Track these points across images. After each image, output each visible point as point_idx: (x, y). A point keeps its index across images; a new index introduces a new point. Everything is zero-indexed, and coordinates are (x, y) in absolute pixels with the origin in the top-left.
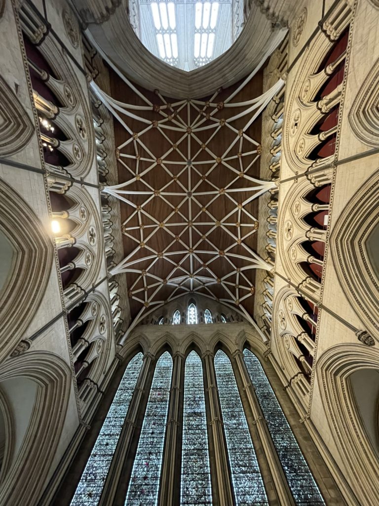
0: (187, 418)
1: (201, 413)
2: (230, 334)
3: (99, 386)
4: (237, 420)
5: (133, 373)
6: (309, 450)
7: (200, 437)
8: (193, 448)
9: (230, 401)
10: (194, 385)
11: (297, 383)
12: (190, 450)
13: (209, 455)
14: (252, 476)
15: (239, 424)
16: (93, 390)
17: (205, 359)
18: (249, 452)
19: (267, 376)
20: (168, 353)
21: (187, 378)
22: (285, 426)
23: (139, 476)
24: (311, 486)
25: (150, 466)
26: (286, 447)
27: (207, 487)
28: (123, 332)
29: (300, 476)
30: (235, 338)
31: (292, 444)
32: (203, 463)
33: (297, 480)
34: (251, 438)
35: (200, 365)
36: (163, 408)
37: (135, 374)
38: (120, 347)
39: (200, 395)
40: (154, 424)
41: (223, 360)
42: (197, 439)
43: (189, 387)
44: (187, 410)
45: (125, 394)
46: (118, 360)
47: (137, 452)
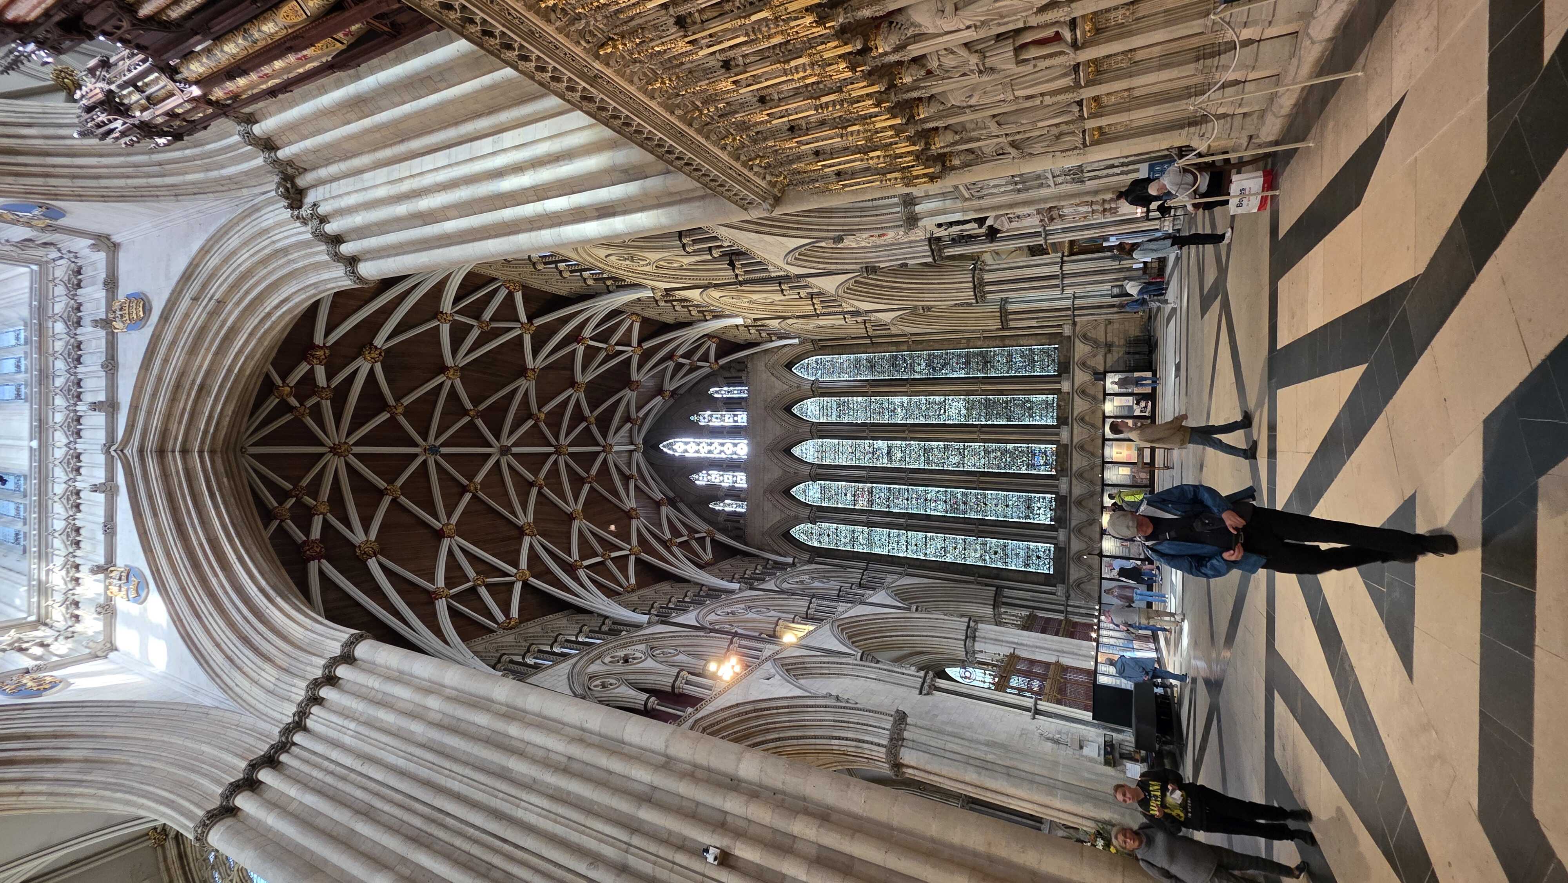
0: (893, 463)
1: (888, 447)
5: (828, 536)
6: (932, 344)
7: (914, 449)
8: (922, 458)
10: (851, 453)
12: (924, 461)
13: (930, 442)
15: (903, 406)
20: (794, 489)
21: (840, 461)
23: (944, 509)
24: (958, 355)
25: (937, 499)
27: (954, 447)
28: (769, 562)
33: (953, 365)
36: (880, 490)
38: (797, 561)
39: (866, 445)
40: (899, 499)
41: (813, 407)
42: (915, 453)
43: (854, 459)
44: (883, 462)
45: (861, 540)
46: (816, 559)
47: (924, 513)
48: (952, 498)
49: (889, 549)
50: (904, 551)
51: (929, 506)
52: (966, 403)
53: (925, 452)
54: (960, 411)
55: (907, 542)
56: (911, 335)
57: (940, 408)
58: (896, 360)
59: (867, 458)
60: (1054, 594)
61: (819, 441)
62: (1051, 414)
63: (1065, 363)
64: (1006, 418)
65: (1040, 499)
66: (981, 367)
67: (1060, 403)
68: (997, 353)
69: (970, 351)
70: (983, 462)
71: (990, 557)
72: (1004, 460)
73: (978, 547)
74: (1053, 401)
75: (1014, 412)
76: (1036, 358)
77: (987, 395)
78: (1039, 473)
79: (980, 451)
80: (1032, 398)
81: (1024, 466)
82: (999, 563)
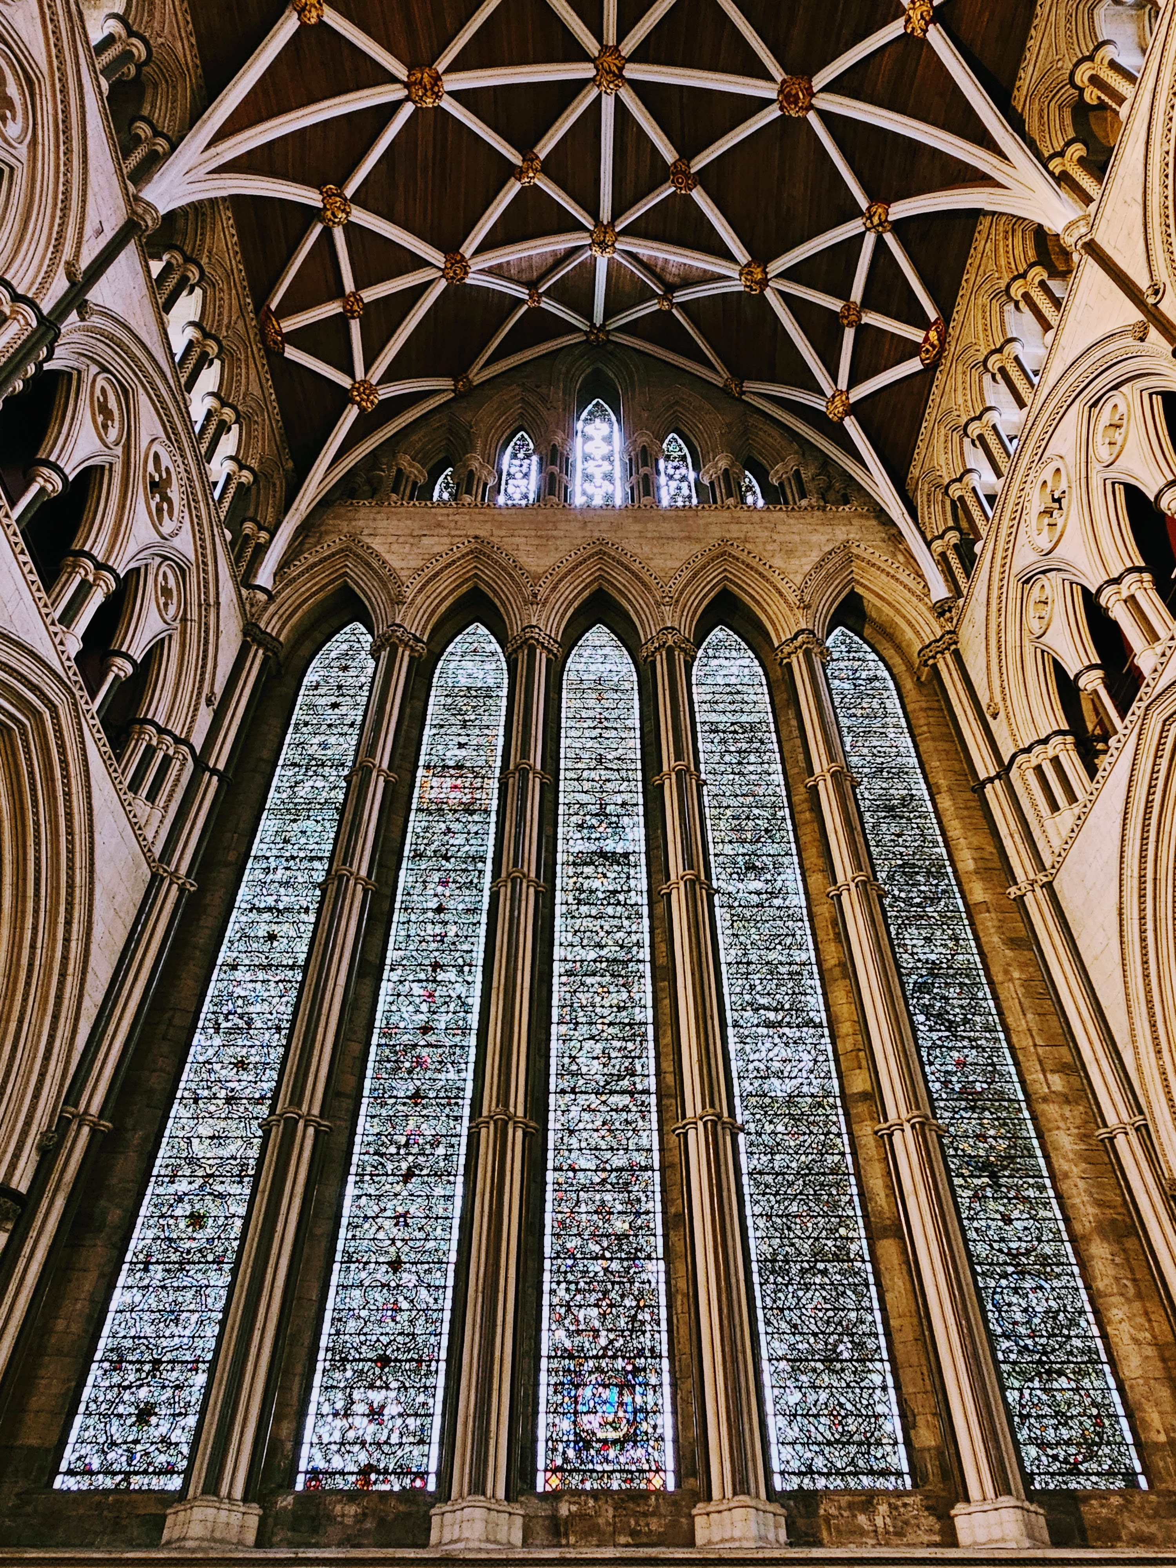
0: (571, 870)
1: (626, 855)
2: (777, 562)
3: (198, 751)
4: (767, 881)
5: (335, 706)
6: (1016, 975)
8: (592, 955)
9: (748, 818)
10: (600, 759)
11: (1038, 769)
12: (582, 961)
13: (653, 977)
14: (798, 1034)
15: (772, 894)
16: (176, 765)
17: (654, 663)
18: (800, 974)
19: (913, 736)
20: (483, 630)
21: (573, 733)
22: (946, 905)
23: (402, 1025)
24: (993, 1065)
25: (440, 1001)
26: (933, 962)
27: (640, 1057)
28: (261, 528)
29: (963, 1038)
30: (798, 579)
31: (960, 957)
32: (630, 997)
33: (950, 1049)
34: (814, 935)
35: (627, 686)
36: (476, 833)
37: (343, 710)
38: (262, 597)
39: (626, 797)
40: (444, 883)
41: (735, 670)
42: (608, 933)
43: (579, 765)
44: (571, 842)
45: (311, 783)
46: (261, 652)
47: (388, 961)
48: (440, 1051)
49: (267, 858)
50: (256, 901)
51: (411, 978)
52: (812, 1096)
53: (615, 960)
54: (779, 1074)
55: (287, 910)
56: (1049, 886)
57: (782, 1009)
58: (929, 873)
59: (584, 798)
61: (630, 683)
62: (819, 1463)
63: (1083, 1531)
64: (775, 1253)
65: (416, 1415)
66: (969, 1151)
67: (883, 1509)
68: (1042, 1213)
69: (1020, 1110)
70: (583, 1163)
71: (180, 1200)
72: (597, 1248)
73: (231, 1149)
74: (884, 1473)
75: (807, 1287)
76: (1063, 1382)
77: (858, 1175)
78: (542, 1408)
79: (626, 1150)
80: (878, 1365)
81: (570, 1334)
82: (150, 1234)
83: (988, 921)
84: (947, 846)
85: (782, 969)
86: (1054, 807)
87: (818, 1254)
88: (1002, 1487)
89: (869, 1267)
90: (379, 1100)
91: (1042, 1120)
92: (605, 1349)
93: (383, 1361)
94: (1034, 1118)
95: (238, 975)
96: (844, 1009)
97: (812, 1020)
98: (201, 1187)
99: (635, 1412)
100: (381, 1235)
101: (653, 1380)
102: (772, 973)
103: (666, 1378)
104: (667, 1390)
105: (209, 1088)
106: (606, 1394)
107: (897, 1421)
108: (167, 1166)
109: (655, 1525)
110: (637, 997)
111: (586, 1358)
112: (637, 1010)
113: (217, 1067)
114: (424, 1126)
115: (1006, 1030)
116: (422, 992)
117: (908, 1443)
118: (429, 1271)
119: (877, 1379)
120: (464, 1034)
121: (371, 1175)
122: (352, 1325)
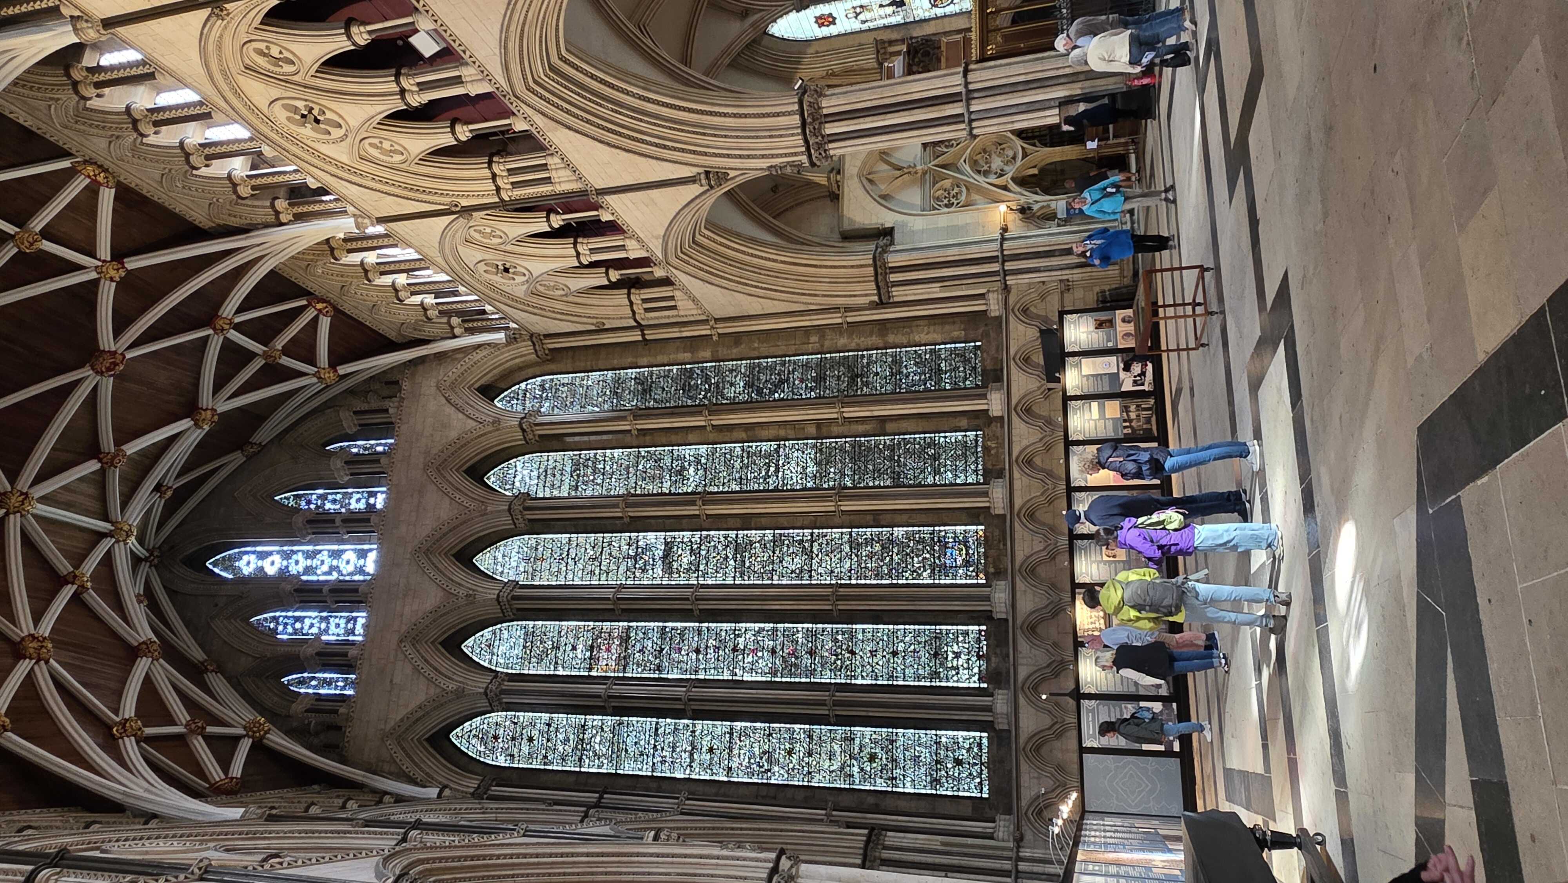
0: (674, 576)
1: (666, 544)
2: (454, 435)
4: (689, 465)
5: (531, 739)
6: (756, 345)
7: (715, 547)
8: (732, 562)
9: (645, 473)
10: (593, 560)
11: (647, 310)
12: (735, 568)
14: (783, 457)
15: (699, 462)
18: (748, 453)
20: (470, 642)
21: (570, 577)
22: (711, 372)
23: (770, 665)
24: (803, 365)
25: (756, 646)
26: (745, 384)
29: (788, 377)
30: (473, 423)
31: (743, 370)
32: (758, 542)
33: (794, 384)
34: (726, 443)
35: (534, 542)
37: (535, 733)
38: (447, 792)
39: (623, 542)
40: (680, 650)
41: (526, 472)
42: (718, 554)
43: (597, 572)
44: (655, 576)
45: (597, 746)
46: (493, 788)
47: (730, 678)
48: (786, 642)
49: (654, 764)
50: (685, 765)
51: (741, 664)
52: (816, 453)
53: (736, 550)
54: (805, 468)
55: (692, 744)
56: (717, 320)
57: (769, 463)
58: (691, 377)
59: (623, 568)
60: (991, 837)
61: (531, 540)
62: (973, 467)
63: (995, 370)
64: (891, 478)
65: (958, 637)
66: (845, 385)
67: (989, 443)
68: (874, 358)
69: (826, 358)
70: (847, 566)
71: (862, 769)
72: (888, 559)
73: (836, 748)
74: (976, 441)
75: (905, 465)
76: (943, 365)
77: (856, 437)
78: (954, 582)
79: (842, 544)
80: (937, 438)
81: (925, 570)
82: (879, 781)
83: (722, 352)
84: (673, 365)
85: (746, 461)
86: (674, 307)
87: (891, 458)
88: (984, 396)
89: (897, 437)
90: (813, 673)
91: (832, 349)
92: (931, 554)
93: (936, 655)
94: (830, 353)
95: (734, 765)
96: (772, 432)
97: (775, 449)
98: (856, 759)
99: (955, 542)
100: (881, 663)
101: (943, 534)
102: (747, 467)
103: (942, 528)
104: (947, 528)
105: (803, 767)
106: (949, 554)
107: (958, 434)
108: (845, 781)
109: (997, 533)
110: (758, 539)
111: (935, 562)
112: (766, 538)
113: (791, 766)
114: (827, 647)
115: (785, 356)
116: (750, 656)
117: (966, 431)
118: (897, 637)
119: (942, 440)
120: (777, 631)
121: (851, 671)
122: (921, 672)
